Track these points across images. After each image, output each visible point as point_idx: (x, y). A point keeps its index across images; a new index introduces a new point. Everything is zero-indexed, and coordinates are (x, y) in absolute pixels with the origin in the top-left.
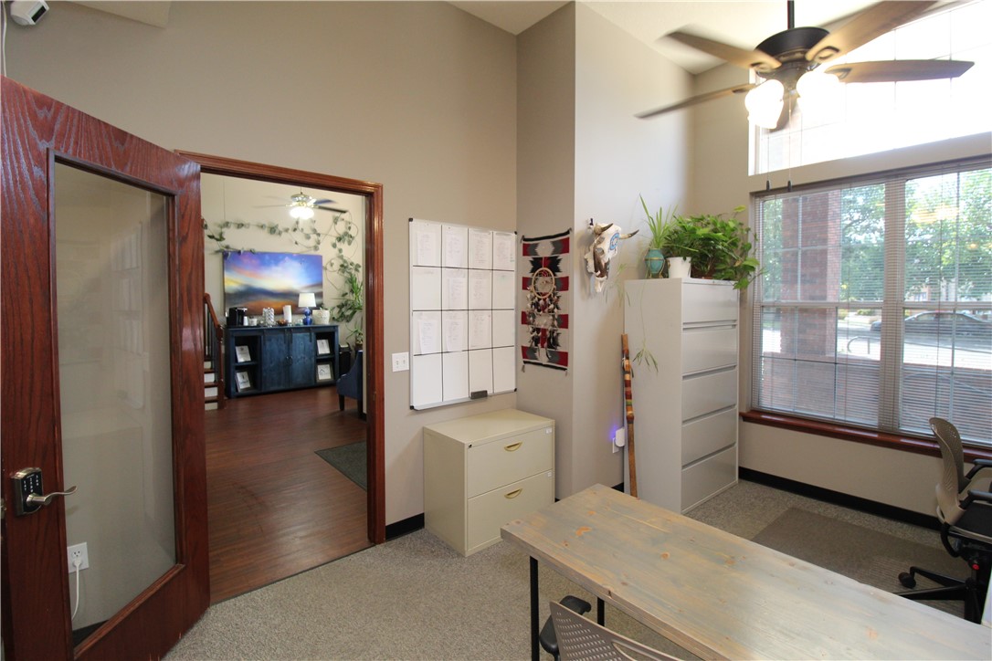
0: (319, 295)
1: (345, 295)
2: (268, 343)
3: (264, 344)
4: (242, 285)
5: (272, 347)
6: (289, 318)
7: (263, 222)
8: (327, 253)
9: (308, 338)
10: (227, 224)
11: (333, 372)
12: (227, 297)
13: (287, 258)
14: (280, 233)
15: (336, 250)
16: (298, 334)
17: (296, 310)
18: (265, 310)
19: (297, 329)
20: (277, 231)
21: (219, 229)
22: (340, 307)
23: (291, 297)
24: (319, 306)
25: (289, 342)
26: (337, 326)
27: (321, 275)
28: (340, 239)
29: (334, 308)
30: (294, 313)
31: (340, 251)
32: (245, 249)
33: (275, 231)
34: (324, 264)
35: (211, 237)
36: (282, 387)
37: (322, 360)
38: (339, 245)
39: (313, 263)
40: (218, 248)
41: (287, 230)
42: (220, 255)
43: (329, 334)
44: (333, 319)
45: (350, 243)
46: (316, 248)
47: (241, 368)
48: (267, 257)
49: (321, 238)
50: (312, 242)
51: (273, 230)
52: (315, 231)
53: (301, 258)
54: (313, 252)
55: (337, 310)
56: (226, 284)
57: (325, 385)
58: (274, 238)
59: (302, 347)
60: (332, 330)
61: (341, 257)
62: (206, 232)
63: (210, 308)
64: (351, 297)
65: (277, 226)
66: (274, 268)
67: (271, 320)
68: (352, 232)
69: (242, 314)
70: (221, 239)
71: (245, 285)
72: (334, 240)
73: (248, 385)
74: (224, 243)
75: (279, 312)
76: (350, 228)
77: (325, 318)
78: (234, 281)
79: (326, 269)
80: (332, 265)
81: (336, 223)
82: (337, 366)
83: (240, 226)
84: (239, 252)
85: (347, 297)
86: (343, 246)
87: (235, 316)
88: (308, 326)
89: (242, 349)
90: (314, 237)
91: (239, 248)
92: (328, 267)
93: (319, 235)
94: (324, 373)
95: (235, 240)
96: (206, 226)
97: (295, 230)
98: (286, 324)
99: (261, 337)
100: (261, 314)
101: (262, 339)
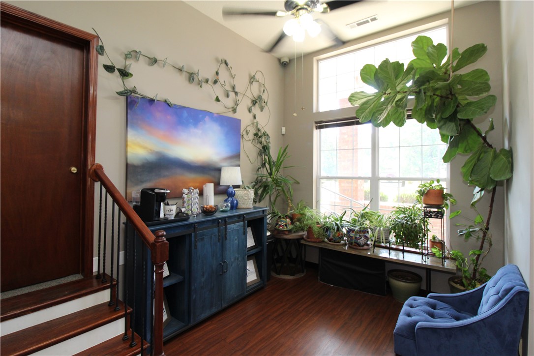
1: (258, 169)
2: (199, 244)
3: (196, 246)
4: (152, 152)
5: (205, 252)
6: (211, 200)
7: (180, 65)
8: (244, 116)
10: (134, 54)
12: (131, 171)
13: (207, 119)
14: (199, 84)
15: (251, 116)
16: (232, 225)
17: (219, 189)
18: (186, 191)
19: (226, 218)
20: (196, 80)
21: (122, 58)
23: (211, 172)
25: (223, 238)
27: (238, 144)
28: (254, 103)
31: (255, 117)
32: (159, 98)
33: (194, 79)
34: (242, 131)
35: (109, 69)
36: (214, 310)
37: (249, 255)
38: (253, 110)
39: (231, 127)
40: (122, 89)
41: (207, 81)
42: (123, 99)
45: (262, 109)
46: (234, 111)
48: (185, 114)
49: (239, 97)
50: (229, 102)
51: (192, 77)
52: (233, 88)
53: (221, 120)
54: (231, 115)
56: (129, 149)
57: (257, 290)
58: (193, 88)
59: (236, 242)
61: (256, 124)
62: (103, 60)
65: (196, 73)
66: (193, 130)
67: (196, 207)
68: (265, 97)
69: (162, 198)
70: (125, 74)
71: (157, 153)
72: (249, 103)
74: (130, 83)
76: (263, 91)
77: (246, 199)
78: (142, 145)
79: (243, 137)
80: (247, 133)
81: (252, 83)
83: (154, 61)
84: (152, 101)
85: (259, 172)
86: (256, 110)
87: (151, 203)
88: (237, 212)
90: (232, 94)
91: (151, 95)
92: (245, 134)
93: (236, 93)
94: (251, 273)
96: (102, 49)
97: (215, 82)
99: (190, 235)
100: (180, 196)
101: (193, 239)
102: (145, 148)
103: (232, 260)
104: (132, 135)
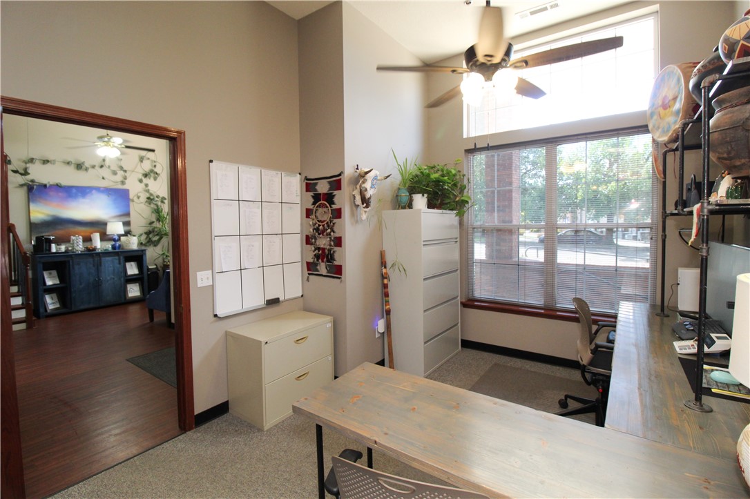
0: (127, 224)
1: (152, 223)
2: (76, 267)
3: (73, 268)
4: (48, 215)
5: (81, 272)
6: (98, 243)
7: (69, 159)
8: (134, 187)
9: (117, 261)
10: (32, 160)
11: (142, 290)
12: (33, 226)
13: (94, 191)
14: (87, 169)
15: (142, 185)
16: (107, 258)
17: (104, 237)
18: (73, 238)
19: (106, 253)
20: (84, 167)
21: (23, 165)
22: (148, 233)
23: (100, 226)
24: (127, 233)
25: (98, 266)
26: (145, 250)
27: (128, 206)
28: (146, 175)
29: (141, 235)
30: (102, 240)
31: (147, 185)
32: (51, 183)
33: (81, 167)
34: (131, 197)
35: (15, 172)
36: (91, 306)
37: (132, 280)
38: (145, 181)
39: (121, 196)
40: (23, 182)
41: (93, 167)
42: (25, 188)
43: (138, 257)
44: (141, 244)
45: (155, 179)
46: (123, 183)
47: (50, 290)
48: (74, 191)
49: (127, 174)
50: (119, 178)
51: (79, 166)
52: (121, 168)
53: (108, 191)
54: (120, 187)
55: (144, 237)
56: (31, 215)
57: (135, 301)
58: (81, 173)
59: (111, 269)
60: (140, 253)
61: (148, 191)
62: (10, 167)
63: (15, 237)
64: (157, 225)
65: (83, 163)
66: (81, 200)
67: (80, 246)
68: (157, 170)
69: (49, 242)
70: (26, 173)
71: (53, 216)
72: (140, 176)
73: (58, 305)
74: (30, 177)
75: (88, 239)
76: (155, 166)
77: (133, 243)
78: (40, 212)
79: (133, 201)
80: (139, 197)
81: (142, 162)
82: (146, 284)
83: (46, 162)
84: (45, 186)
85: (154, 225)
86: (150, 181)
87: (42, 244)
88: (117, 250)
89: (50, 274)
90: (121, 173)
91: (45, 182)
92: (135, 199)
94: (134, 291)
95: (39, 174)
96: (10, 161)
97: (102, 166)
98: (95, 249)
99: (69, 262)
100: (68, 241)
101: (71, 263)
102: (43, 213)
103: (108, 278)
104: (32, 207)
